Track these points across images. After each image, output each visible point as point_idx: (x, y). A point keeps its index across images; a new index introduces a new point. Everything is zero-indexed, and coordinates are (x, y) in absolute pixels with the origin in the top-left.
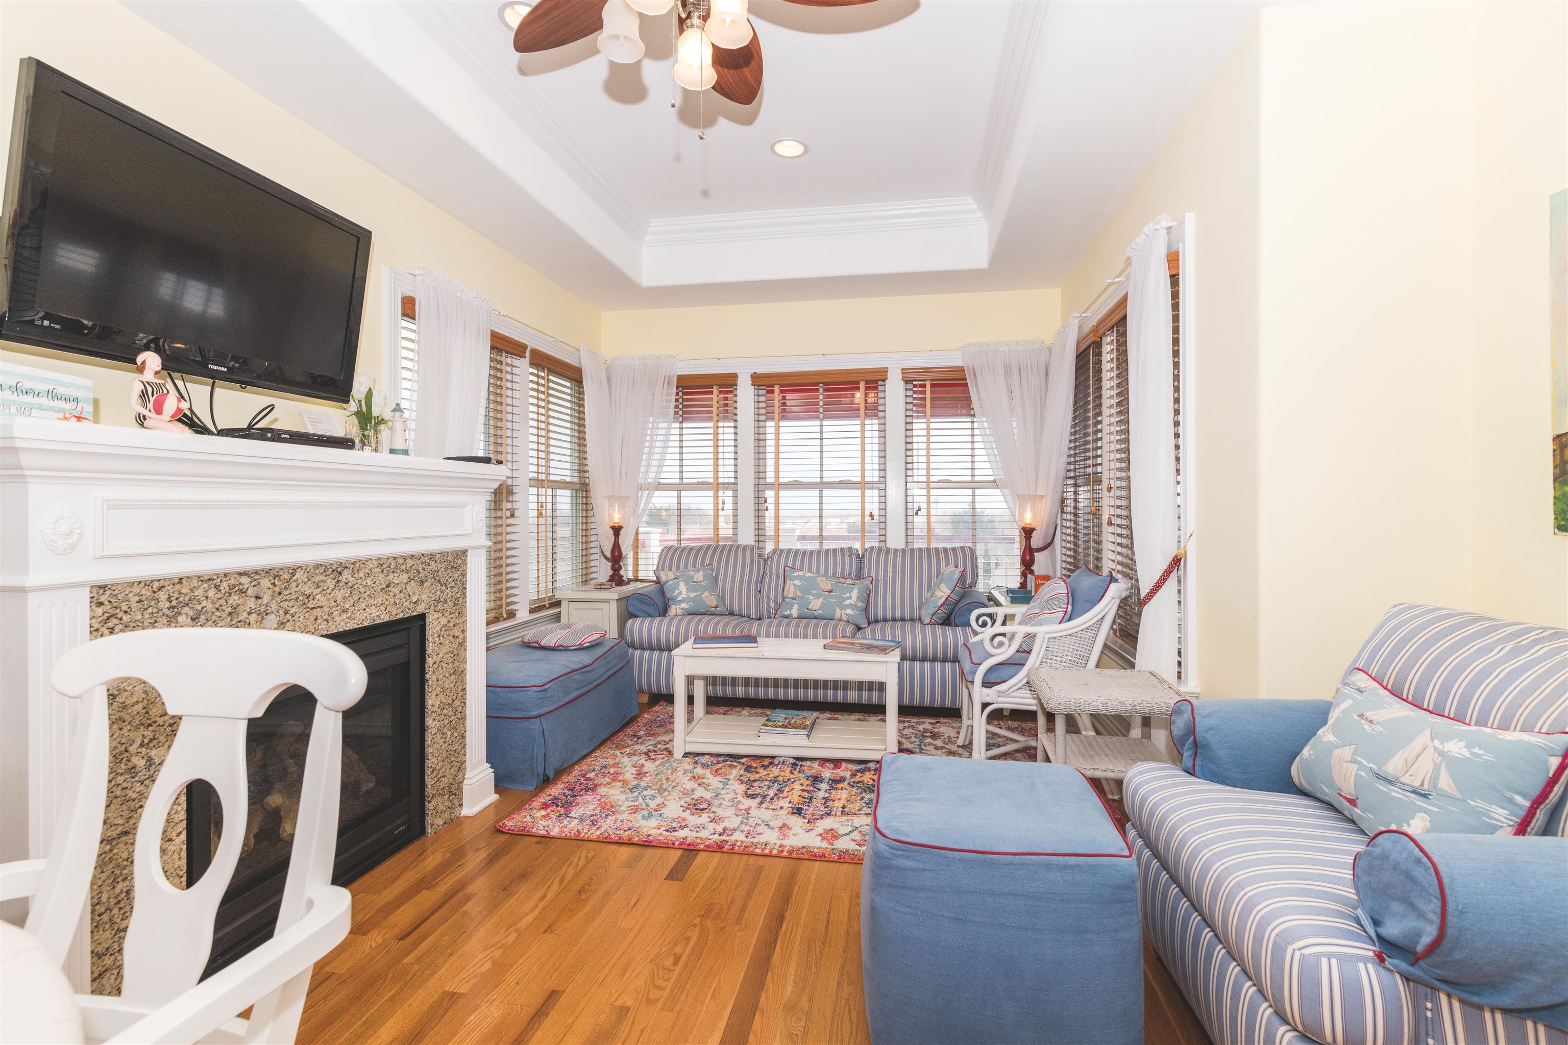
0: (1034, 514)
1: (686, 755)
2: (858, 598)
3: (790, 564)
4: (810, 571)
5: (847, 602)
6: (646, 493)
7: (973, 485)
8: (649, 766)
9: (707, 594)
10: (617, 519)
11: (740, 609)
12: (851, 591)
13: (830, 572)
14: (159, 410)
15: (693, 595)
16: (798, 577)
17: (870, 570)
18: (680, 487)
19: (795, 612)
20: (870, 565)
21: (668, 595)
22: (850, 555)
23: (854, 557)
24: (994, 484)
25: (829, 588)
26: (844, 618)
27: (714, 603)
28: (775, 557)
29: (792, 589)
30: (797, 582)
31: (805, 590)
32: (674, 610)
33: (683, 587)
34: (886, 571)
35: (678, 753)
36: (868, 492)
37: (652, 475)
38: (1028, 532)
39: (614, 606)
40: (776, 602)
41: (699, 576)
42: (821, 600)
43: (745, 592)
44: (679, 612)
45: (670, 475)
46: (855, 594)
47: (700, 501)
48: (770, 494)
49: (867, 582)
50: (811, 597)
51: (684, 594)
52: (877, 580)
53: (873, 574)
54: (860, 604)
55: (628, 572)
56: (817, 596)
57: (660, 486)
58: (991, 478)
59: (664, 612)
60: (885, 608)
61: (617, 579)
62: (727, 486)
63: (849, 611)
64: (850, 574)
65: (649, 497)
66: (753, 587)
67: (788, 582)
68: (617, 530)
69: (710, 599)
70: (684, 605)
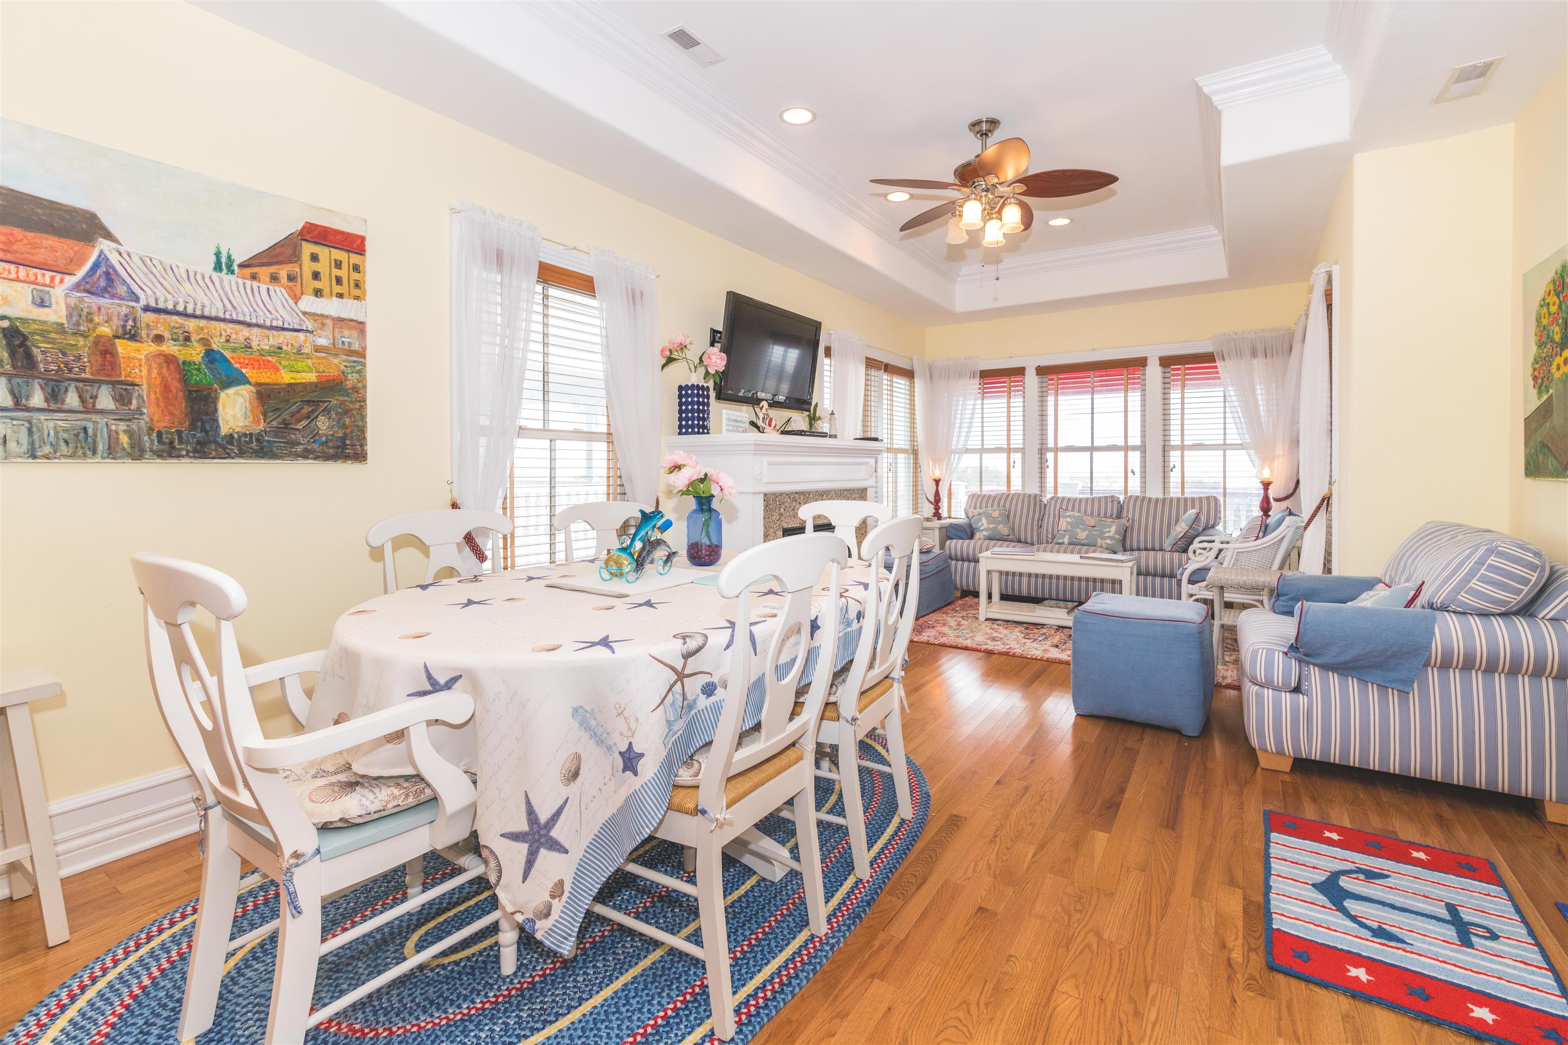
0: (1272, 471)
1: (987, 619)
2: (1116, 532)
3: (1064, 506)
4: (1079, 511)
5: (1107, 535)
6: (957, 456)
7: (1224, 447)
8: (963, 622)
9: (1001, 526)
10: (937, 474)
11: (1026, 539)
12: (1110, 527)
13: (1096, 513)
14: (770, 425)
15: (991, 526)
16: (1069, 516)
17: (1128, 512)
18: (982, 451)
19: (1066, 540)
20: (1128, 509)
21: (974, 526)
22: (1112, 502)
23: (1115, 503)
24: (1241, 446)
25: (1093, 524)
26: (1104, 545)
27: (1007, 533)
28: (1053, 502)
29: (1065, 524)
30: (1068, 520)
31: (1075, 525)
32: (977, 536)
33: (984, 521)
34: (1140, 514)
35: (982, 618)
36: (1130, 453)
37: (961, 443)
38: (1266, 485)
39: (937, 532)
40: (1053, 534)
41: (996, 514)
42: (1086, 532)
43: (1029, 526)
44: (982, 537)
45: (974, 442)
46: (1113, 529)
47: (996, 463)
48: (1050, 456)
49: (1123, 521)
50: (1078, 530)
51: (985, 526)
52: (1133, 520)
53: (1130, 516)
54: (1117, 537)
55: (944, 512)
56: (1084, 530)
57: (967, 451)
58: (1239, 442)
59: (971, 537)
60: (1138, 541)
61: (937, 515)
62: (1017, 450)
63: (1108, 541)
64: (1111, 515)
65: (959, 459)
66: (1035, 523)
67: (1061, 519)
68: (937, 482)
69: (1004, 530)
70: (985, 533)
